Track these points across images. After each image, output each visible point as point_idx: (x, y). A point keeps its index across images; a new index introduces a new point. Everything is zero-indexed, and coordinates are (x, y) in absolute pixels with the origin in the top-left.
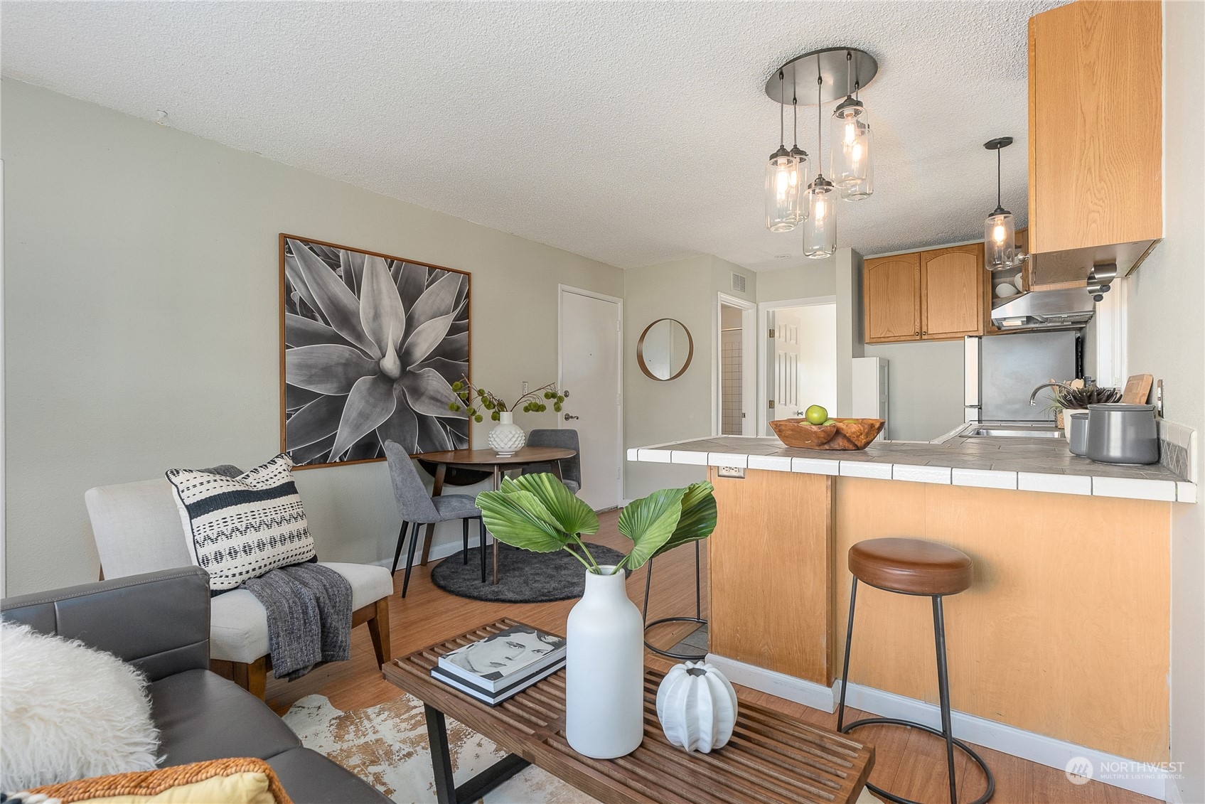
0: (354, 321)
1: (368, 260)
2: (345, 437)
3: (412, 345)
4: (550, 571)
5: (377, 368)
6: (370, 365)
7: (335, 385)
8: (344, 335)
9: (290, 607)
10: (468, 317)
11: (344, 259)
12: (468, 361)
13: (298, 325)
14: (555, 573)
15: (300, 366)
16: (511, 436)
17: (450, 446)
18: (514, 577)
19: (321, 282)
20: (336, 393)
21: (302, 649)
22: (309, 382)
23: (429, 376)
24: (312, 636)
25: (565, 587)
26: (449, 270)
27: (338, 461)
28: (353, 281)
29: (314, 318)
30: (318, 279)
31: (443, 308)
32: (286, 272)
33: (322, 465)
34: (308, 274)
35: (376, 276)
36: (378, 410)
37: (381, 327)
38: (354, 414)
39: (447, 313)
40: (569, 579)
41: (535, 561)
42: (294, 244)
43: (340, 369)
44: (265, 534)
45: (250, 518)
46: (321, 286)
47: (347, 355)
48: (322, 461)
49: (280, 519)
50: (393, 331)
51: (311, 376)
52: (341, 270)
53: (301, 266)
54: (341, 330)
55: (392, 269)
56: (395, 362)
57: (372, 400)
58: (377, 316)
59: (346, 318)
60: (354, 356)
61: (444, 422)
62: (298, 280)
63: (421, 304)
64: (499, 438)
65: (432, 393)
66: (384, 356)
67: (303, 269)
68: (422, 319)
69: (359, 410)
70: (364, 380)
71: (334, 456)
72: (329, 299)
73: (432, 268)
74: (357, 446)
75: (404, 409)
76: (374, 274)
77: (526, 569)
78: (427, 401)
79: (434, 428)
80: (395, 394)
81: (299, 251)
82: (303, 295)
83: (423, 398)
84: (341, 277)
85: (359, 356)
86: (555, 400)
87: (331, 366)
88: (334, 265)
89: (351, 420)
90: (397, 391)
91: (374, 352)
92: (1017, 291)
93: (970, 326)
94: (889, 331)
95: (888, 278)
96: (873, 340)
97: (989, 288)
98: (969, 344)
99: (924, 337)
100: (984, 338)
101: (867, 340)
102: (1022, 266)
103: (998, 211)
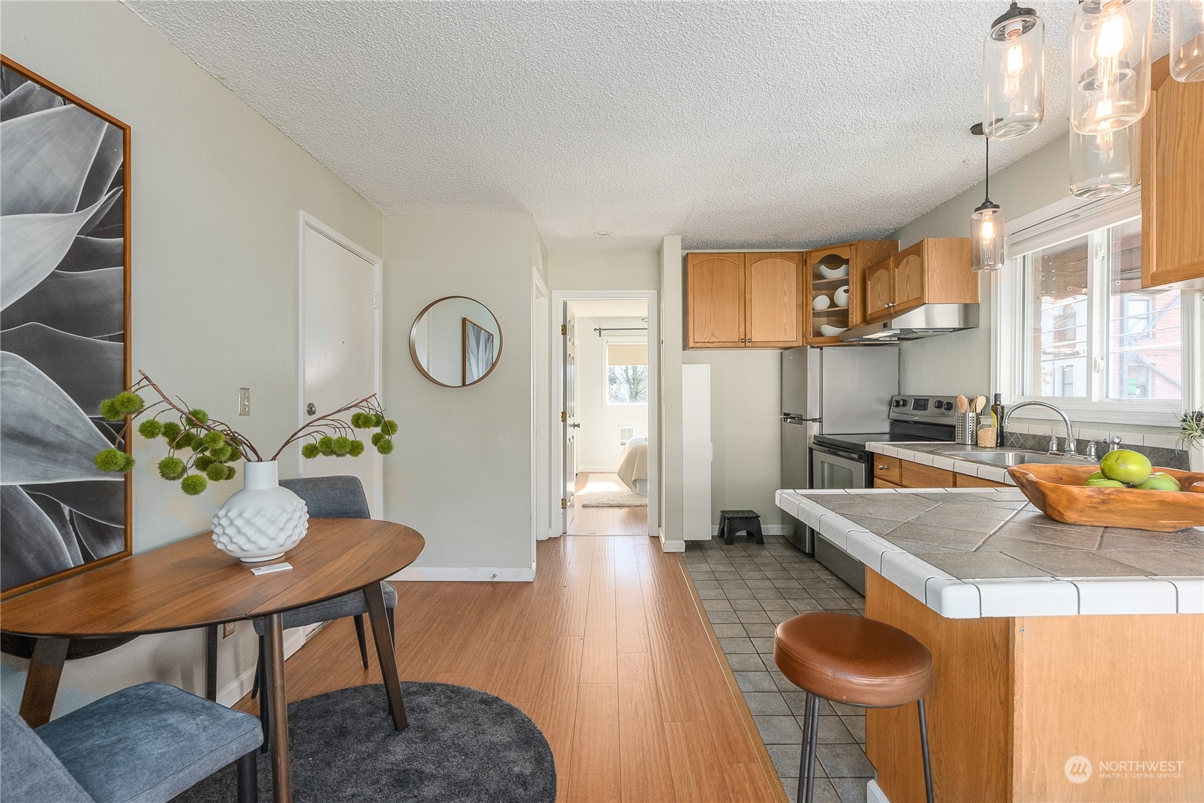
10: (122, 231)
12: (124, 338)
17: (71, 557)
23: (3, 374)
39: (64, 209)
61: (54, 495)
65: (12, 421)
79: (22, 520)
86: (378, 430)
92: (833, 304)
93: (791, 335)
94: (714, 336)
95: (713, 277)
96: (697, 345)
97: (810, 298)
98: (813, 354)
99: (748, 344)
100: (824, 349)
101: (691, 344)
102: (848, 279)
103: (987, 204)
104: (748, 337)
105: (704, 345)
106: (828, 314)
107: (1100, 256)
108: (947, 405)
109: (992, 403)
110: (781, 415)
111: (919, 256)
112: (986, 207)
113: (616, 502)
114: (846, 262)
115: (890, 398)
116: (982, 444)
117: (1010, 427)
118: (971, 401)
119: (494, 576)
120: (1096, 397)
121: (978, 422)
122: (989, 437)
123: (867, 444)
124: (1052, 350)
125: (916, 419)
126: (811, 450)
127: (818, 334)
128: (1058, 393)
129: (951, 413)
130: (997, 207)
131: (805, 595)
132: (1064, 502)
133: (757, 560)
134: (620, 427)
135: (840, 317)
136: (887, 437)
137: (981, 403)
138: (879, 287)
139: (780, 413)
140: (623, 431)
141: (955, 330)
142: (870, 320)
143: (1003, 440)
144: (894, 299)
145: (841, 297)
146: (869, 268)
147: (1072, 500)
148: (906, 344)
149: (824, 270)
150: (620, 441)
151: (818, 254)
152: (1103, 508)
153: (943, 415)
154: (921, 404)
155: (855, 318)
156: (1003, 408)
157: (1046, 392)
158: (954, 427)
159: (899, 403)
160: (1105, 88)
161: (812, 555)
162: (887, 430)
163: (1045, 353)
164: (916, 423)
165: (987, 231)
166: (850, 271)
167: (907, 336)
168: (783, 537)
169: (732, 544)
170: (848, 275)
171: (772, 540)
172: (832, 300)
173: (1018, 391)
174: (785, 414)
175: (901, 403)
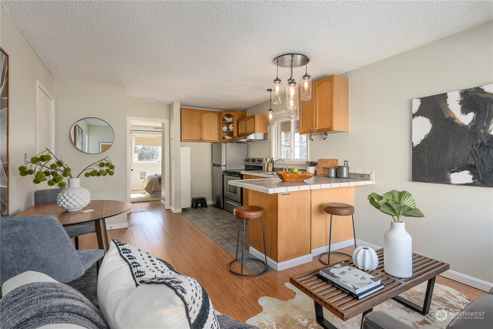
10: (7, 95)
92: (228, 129)
93: (216, 139)
94: (191, 138)
95: (190, 117)
96: (185, 140)
97: (222, 127)
98: (223, 145)
99: (202, 141)
100: (227, 143)
101: (183, 140)
102: (233, 122)
103: (270, 110)
104: (202, 138)
105: (187, 140)
106: (226, 132)
107: (293, 125)
108: (260, 161)
109: (271, 160)
110: (212, 164)
111: (254, 119)
112: (270, 111)
113: (146, 200)
114: (233, 116)
115: (245, 159)
116: (269, 171)
117: (275, 166)
118: (266, 160)
119: (111, 227)
120: (292, 159)
121: (268, 165)
122: (270, 169)
123: (241, 172)
124: (284, 145)
125: (252, 165)
126: (223, 175)
127: (224, 138)
128: (286, 157)
129: (261, 163)
130: (273, 111)
131: (224, 218)
132: (285, 177)
133: (207, 212)
134: (140, 171)
135: (231, 134)
136: (244, 170)
137: (268, 160)
138: (242, 126)
139: (211, 163)
140: (141, 173)
141: (262, 140)
142: (240, 135)
143: (273, 170)
144: (247, 130)
145: (231, 127)
146: (239, 119)
147: (286, 176)
148: (249, 143)
149: (226, 118)
150: (140, 177)
151: (224, 113)
152: (291, 178)
153: (259, 164)
154: (254, 160)
155: (235, 134)
156: (273, 161)
157: (283, 157)
158: (262, 167)
159: (247, 160)
160: (292, 99)
161: (223, 208)
162: (244, 169)
163: (282, 145)
164: (252, 166)
165: (271, 116)
166: (234, 120)
167: (250, 141)
168: (213, 205)
169: (197, 208)
170: (233, 121)
171: (210, 206)
172: (228, 128)
173: (277, 157)
174: (214, 164)
175: (248, 160)
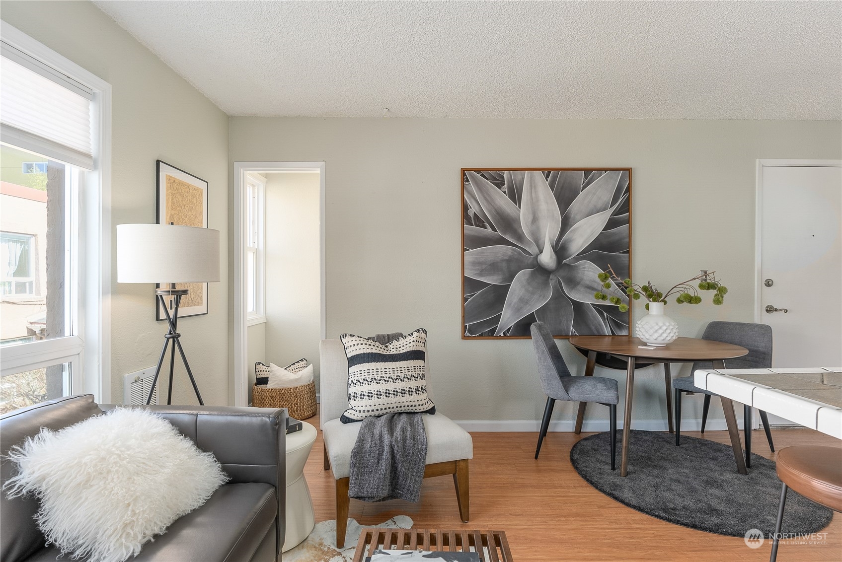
0: (515, 226)
1: (527, 175)
2: (508, 318)
3: (569, 241)
4: (696, 484)
5: (535, 262)
6: (529, 260)
7: (500, 277)
8: (508, 237)
9: (371, 447)
10: (628, 211)
11: (508, 177)
12: (628, 252)
13: (473, 233)
14: (700, 488)
15: (474, 263)
16: (657, 327)
17: (607, 331)
18: (649, 475)
19: (489, 199)
20: (501, 283)
21: (370, 482)
22: (481, 275)
23: (584, 268)
24: (380, 475)
25: (699, 510)
26: (606, 170)
27: (502, 335)
28: (515, 195)
29: (485, 227)
30: (488, 197)
31: (600, 205)
32: (465, 196)
33: (490, 337)
34: (480, 194)
35: (535, 188)
36: (536, 297)
37: (538, 228)
38: (515, 300)
39: (605, 209)
40: (714, 503)
41: (688, 464)
42: (470, 175)
43: (504, 264)
44: (383, 387)
45: (375, 373)
46: (489, 201)
47: (509, 253)
48: (490, 334)
49: (395, 377)
50: (549, 231)
51: (482, 270)
52: (505, 188)
53: (475, 189)
54: (505, 233)
55: (549, 179)
56: (551, 257)
57: (531, 289)
58: (535, 220)
59: (509, 224)
60: (515, 253)
61: (600, 309)
62: (473, 200)
63: (577, 206)
64: (644, 328)
65: (588, 283)
66: (541, 252)
67: (476, 192)
68: (578, 217)
69: (520, 297)
70: (524, 272)
71: (499, 332)
72: (496, 210)
73: (588, 171)
74: (518, 325)
75: (559, 296)
76: (532, 186)
77: (670, 471)
78: (582, 289)
79: (590, 314)
80: (552, 283)
81: (473, 177)
82: (476, 211)
83: (579, 287)
84: (505, 192)
85: (520, 253)
86: (715, 292)
87: (497, 262)
88: (499, 183)
89: (513, 304)
90: (553, 281)
91: (533, 250)
